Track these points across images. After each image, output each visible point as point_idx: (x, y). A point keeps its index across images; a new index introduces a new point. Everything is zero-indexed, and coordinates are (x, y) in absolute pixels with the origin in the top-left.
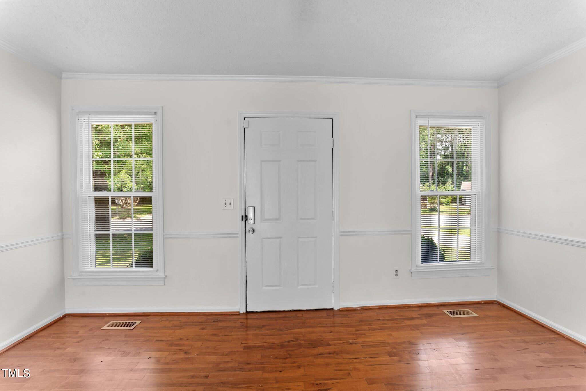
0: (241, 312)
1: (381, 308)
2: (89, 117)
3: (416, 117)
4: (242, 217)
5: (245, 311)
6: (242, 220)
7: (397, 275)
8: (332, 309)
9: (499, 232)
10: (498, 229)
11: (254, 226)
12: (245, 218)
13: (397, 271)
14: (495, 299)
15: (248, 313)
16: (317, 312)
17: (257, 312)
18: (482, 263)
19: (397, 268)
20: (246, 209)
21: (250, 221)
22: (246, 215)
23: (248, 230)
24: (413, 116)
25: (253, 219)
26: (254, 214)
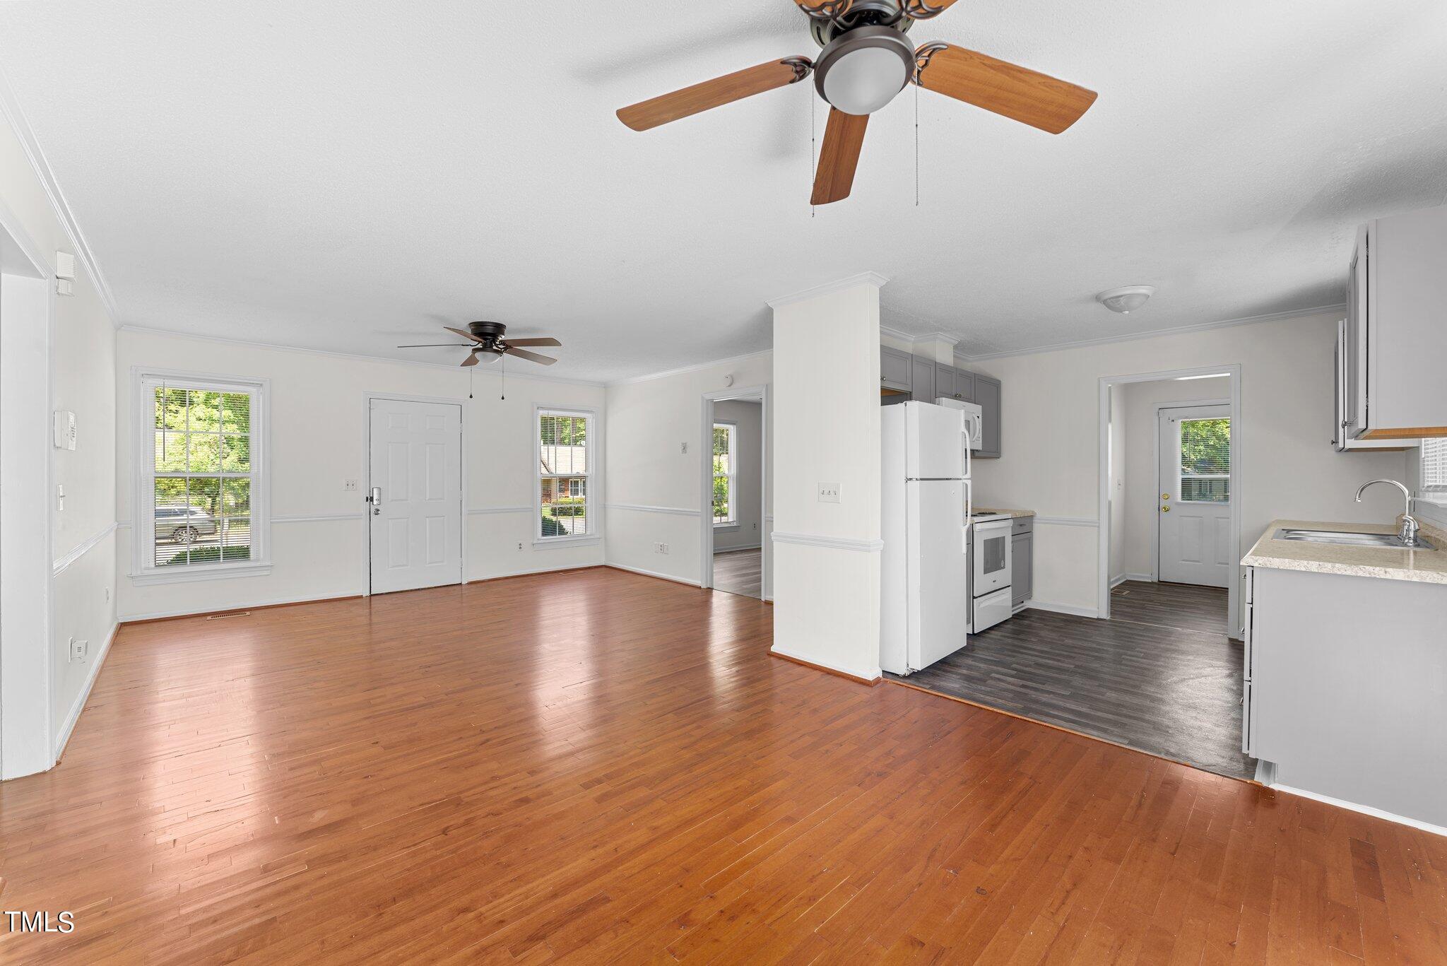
0: (364, 596)
1: (507, 578)
2: (164, 382)
3: (540, 408)
4: (367, 498)
5: (366, 593)
6: (367, 501)
7: (520, 548)
8: (461, 584)
9: (605, 507)
10: (604, 505)
11: (378, 507)
12: (370, 499)
13: (521, 545)
14: (604, 563)
15: (371, 595)
16: (446, 588)
17: (382, 594)
18: (592, 535)
19: (520, 542)
20: (371, 491)
21: (375, 502)
22: (371, 496)
23: (373, 511)
24: (535, 408)
25: (379, 500)
26: (380, 494)
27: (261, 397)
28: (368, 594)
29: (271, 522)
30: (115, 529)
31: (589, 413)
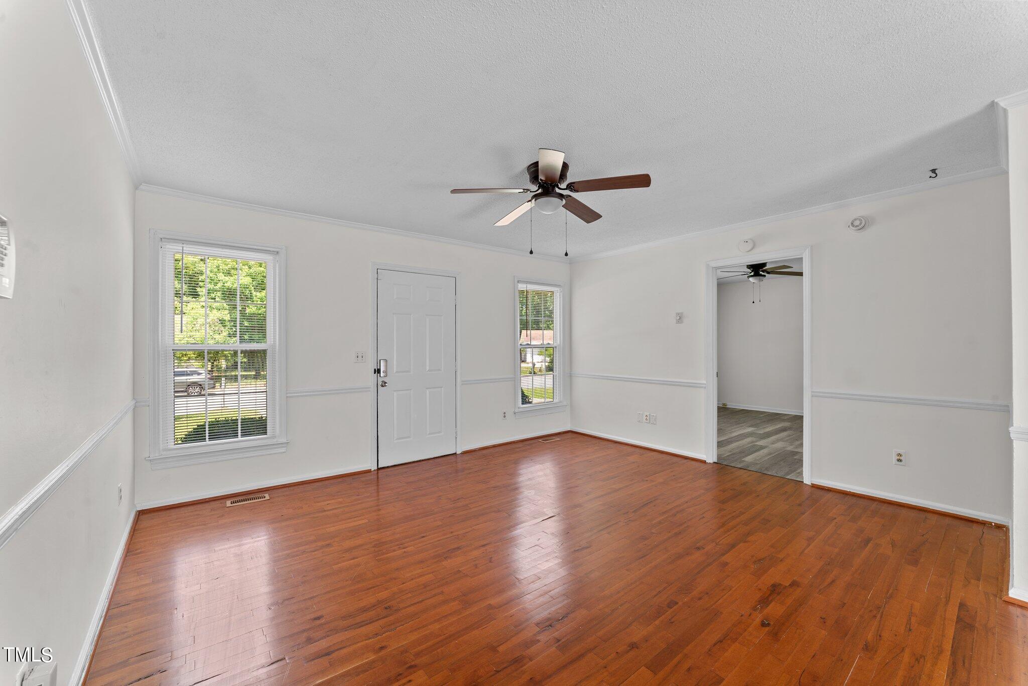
0: (372, 470)
1: (494, 446)
2: (183, 247)
3: (518, 282)
4: (375, 370)
5: (374, 467)
6: (375, 373)
7: (505, 417)
8: (456, 453)
9: (571, 376)
10: (570, 374)
11: (386, 380)
12: (378, 371)
13: (505, 413)
14: (569, 429)
15: (379, 469)
16: (444, 458)
17: (388, 467)
18: (561, 402)
19: (505, 411)
20: (379, 363)
21: (382, 374)
22: (378, 368)
23: (380, 383)
24: (516, 281)
25: (385, 372)
26: (386, 366)
27: (277, 265)
28: (376, 468)
29: (287, 397)
30: (132, 408)
31: (558, 287)
